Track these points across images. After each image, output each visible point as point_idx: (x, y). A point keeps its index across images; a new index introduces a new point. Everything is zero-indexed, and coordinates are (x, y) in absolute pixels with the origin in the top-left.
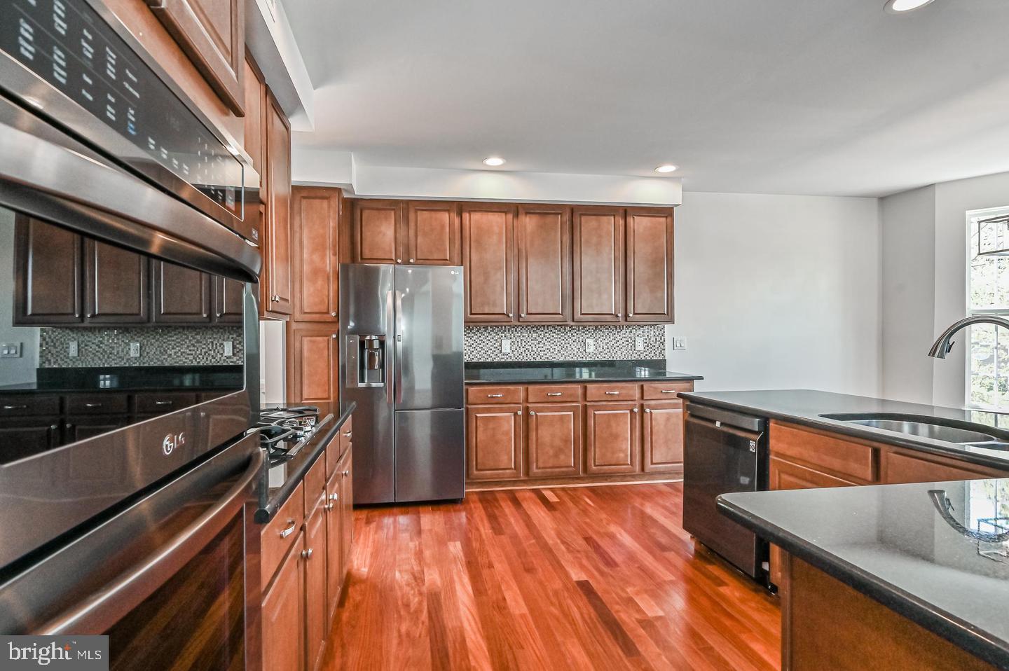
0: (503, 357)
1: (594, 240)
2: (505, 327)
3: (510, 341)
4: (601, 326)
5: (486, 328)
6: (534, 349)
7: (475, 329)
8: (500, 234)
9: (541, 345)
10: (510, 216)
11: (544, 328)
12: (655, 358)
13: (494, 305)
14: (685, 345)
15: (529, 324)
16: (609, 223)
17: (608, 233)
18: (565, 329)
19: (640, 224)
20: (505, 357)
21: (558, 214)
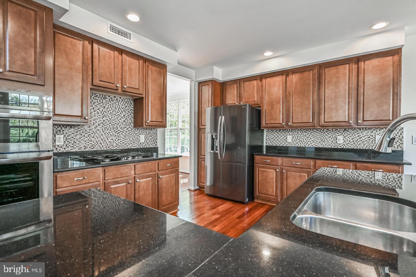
0: (288, 144)
1: (334, 80)
2: (289, 130)
3: (291, 136)
4: (349, 129)
5: (280, 130)
6: (305, 140)
7: (275, 131)
8: (279, 86)
9: (309, 139)
10: (284, 77)
11: (311, 131)
13: (276, 119)
15: (302, 128)
18: (324, 130)
19: (370, 65)
20: (289, 144)
21: (311, 70)
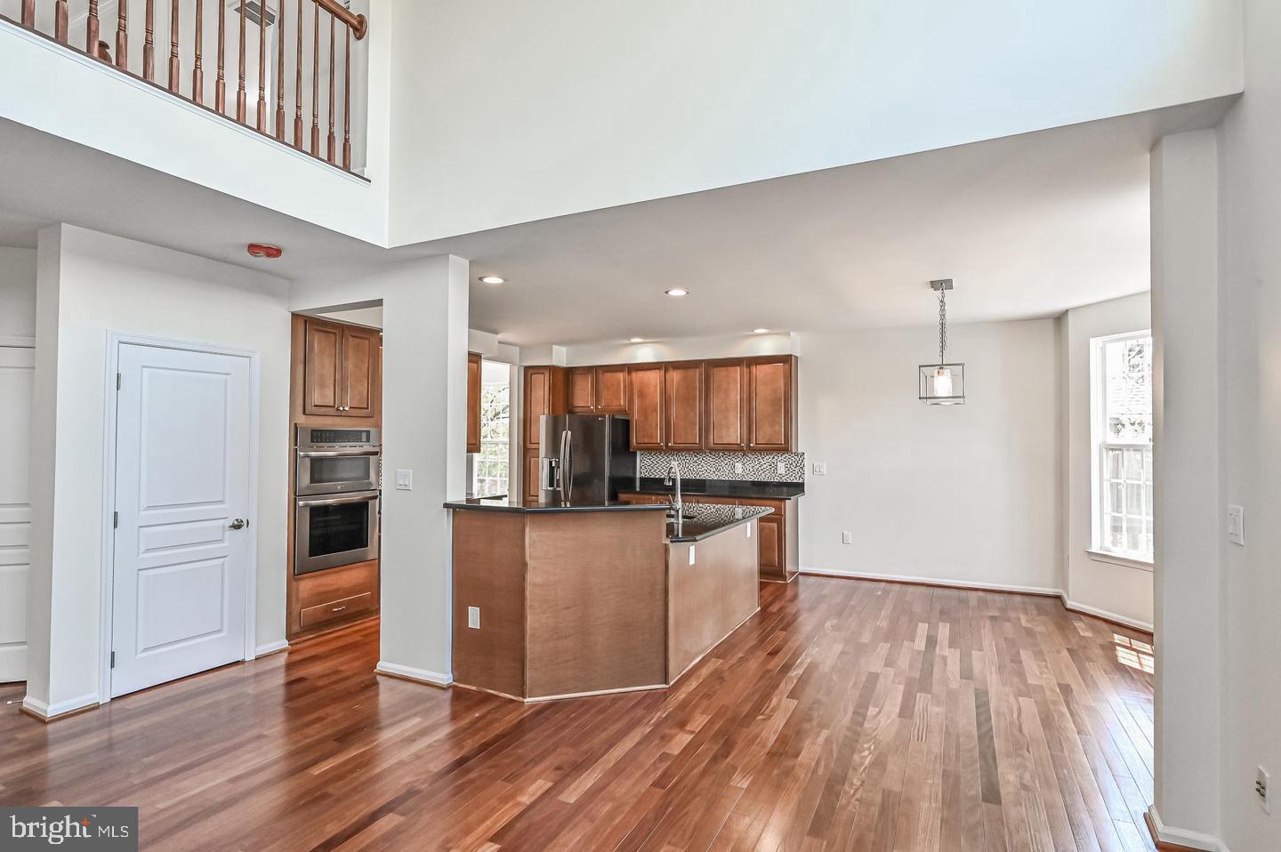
1: (724, 386)
5: (659, 453)
7: (652, 454)
8: (656, 385)
10: (662, 372)
12: (795, 481)
13: (651, 437)
14: (824, 470)
16: (736, 372)
17: (735, 379)
18: (714, 455)
19: (761, 371)
21: (696, 368)
